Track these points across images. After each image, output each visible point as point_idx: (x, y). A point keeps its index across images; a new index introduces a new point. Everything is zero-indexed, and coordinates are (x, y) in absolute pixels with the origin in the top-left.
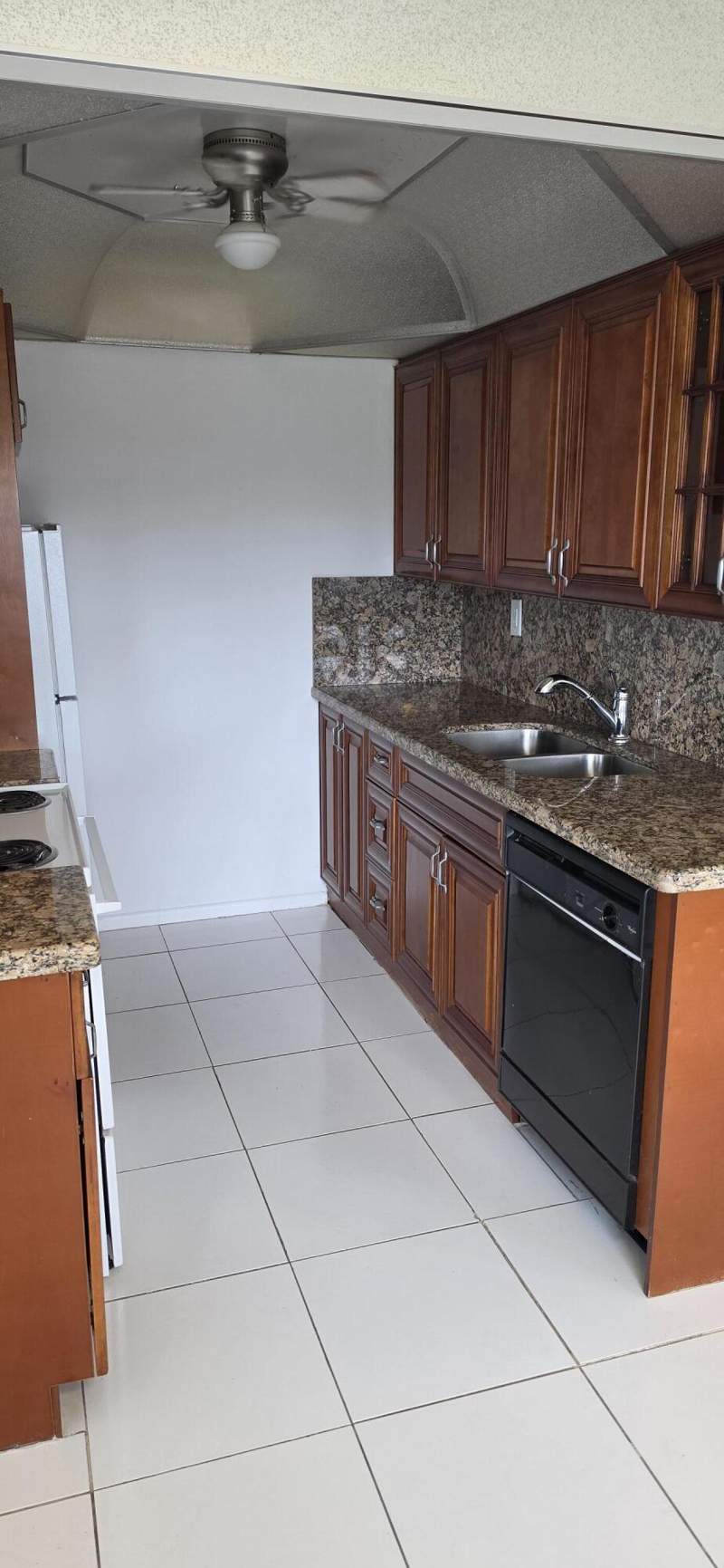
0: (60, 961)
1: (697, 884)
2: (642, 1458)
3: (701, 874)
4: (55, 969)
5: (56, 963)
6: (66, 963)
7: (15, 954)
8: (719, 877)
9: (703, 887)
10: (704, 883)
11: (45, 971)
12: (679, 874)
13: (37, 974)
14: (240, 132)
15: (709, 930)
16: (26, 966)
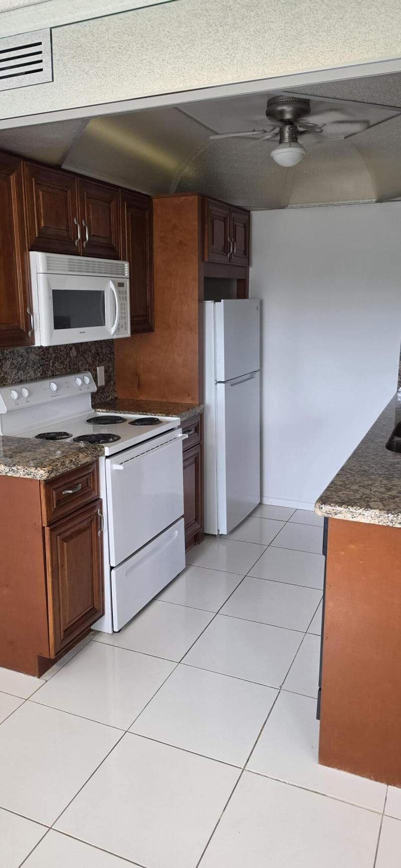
0: (32, 474)
1: (336, 514)
2: (219, 820)
3: (338, 509)
4: (30, 477)
5: (31, 474)
6: (34, 475)
7: (19, 467)
8: (352, 514)
9: (338, 517)
10: (340, 515)
11: (27, 476)
12: (323, 505)
13: (25, 477)
14: (281, 98)
15: (352, 546)
16: (21, 473)
